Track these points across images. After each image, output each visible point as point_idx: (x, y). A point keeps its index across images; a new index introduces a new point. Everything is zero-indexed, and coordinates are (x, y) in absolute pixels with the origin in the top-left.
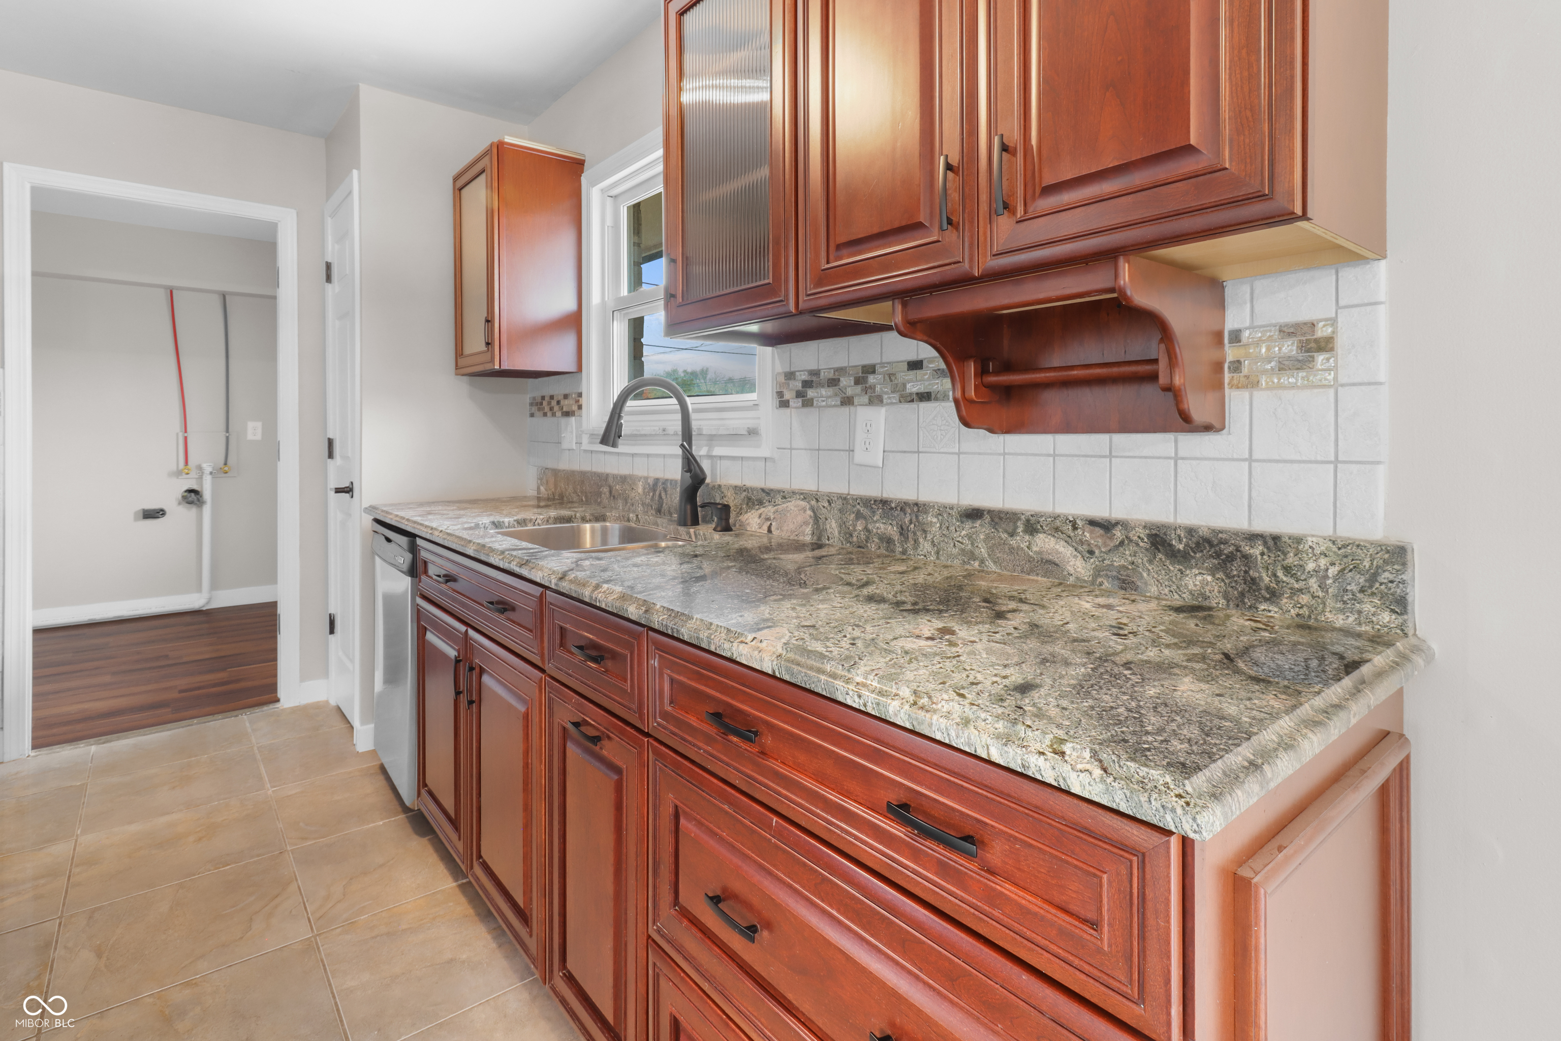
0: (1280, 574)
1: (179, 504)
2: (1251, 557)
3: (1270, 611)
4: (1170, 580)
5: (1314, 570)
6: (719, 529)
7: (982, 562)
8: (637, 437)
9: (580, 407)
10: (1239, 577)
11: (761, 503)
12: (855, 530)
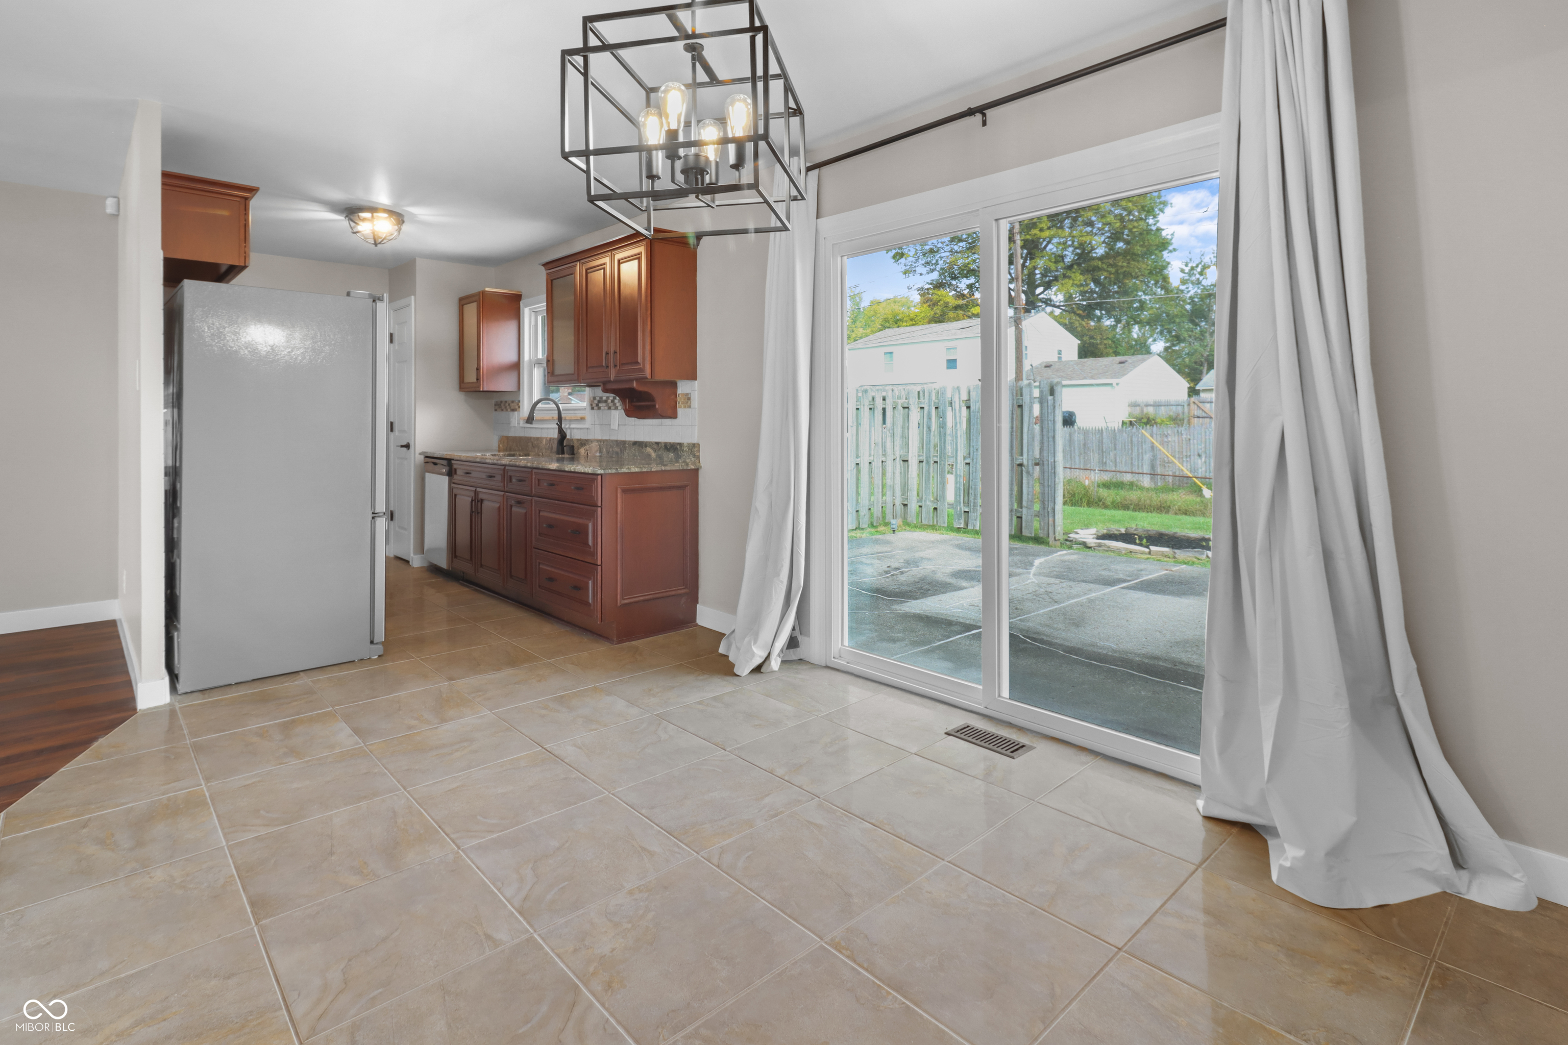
3: (679, 457)
4: (666, 457)
6: (568, 454)
8: (542, 421)
9: (519, 407)
11: (585, 445)
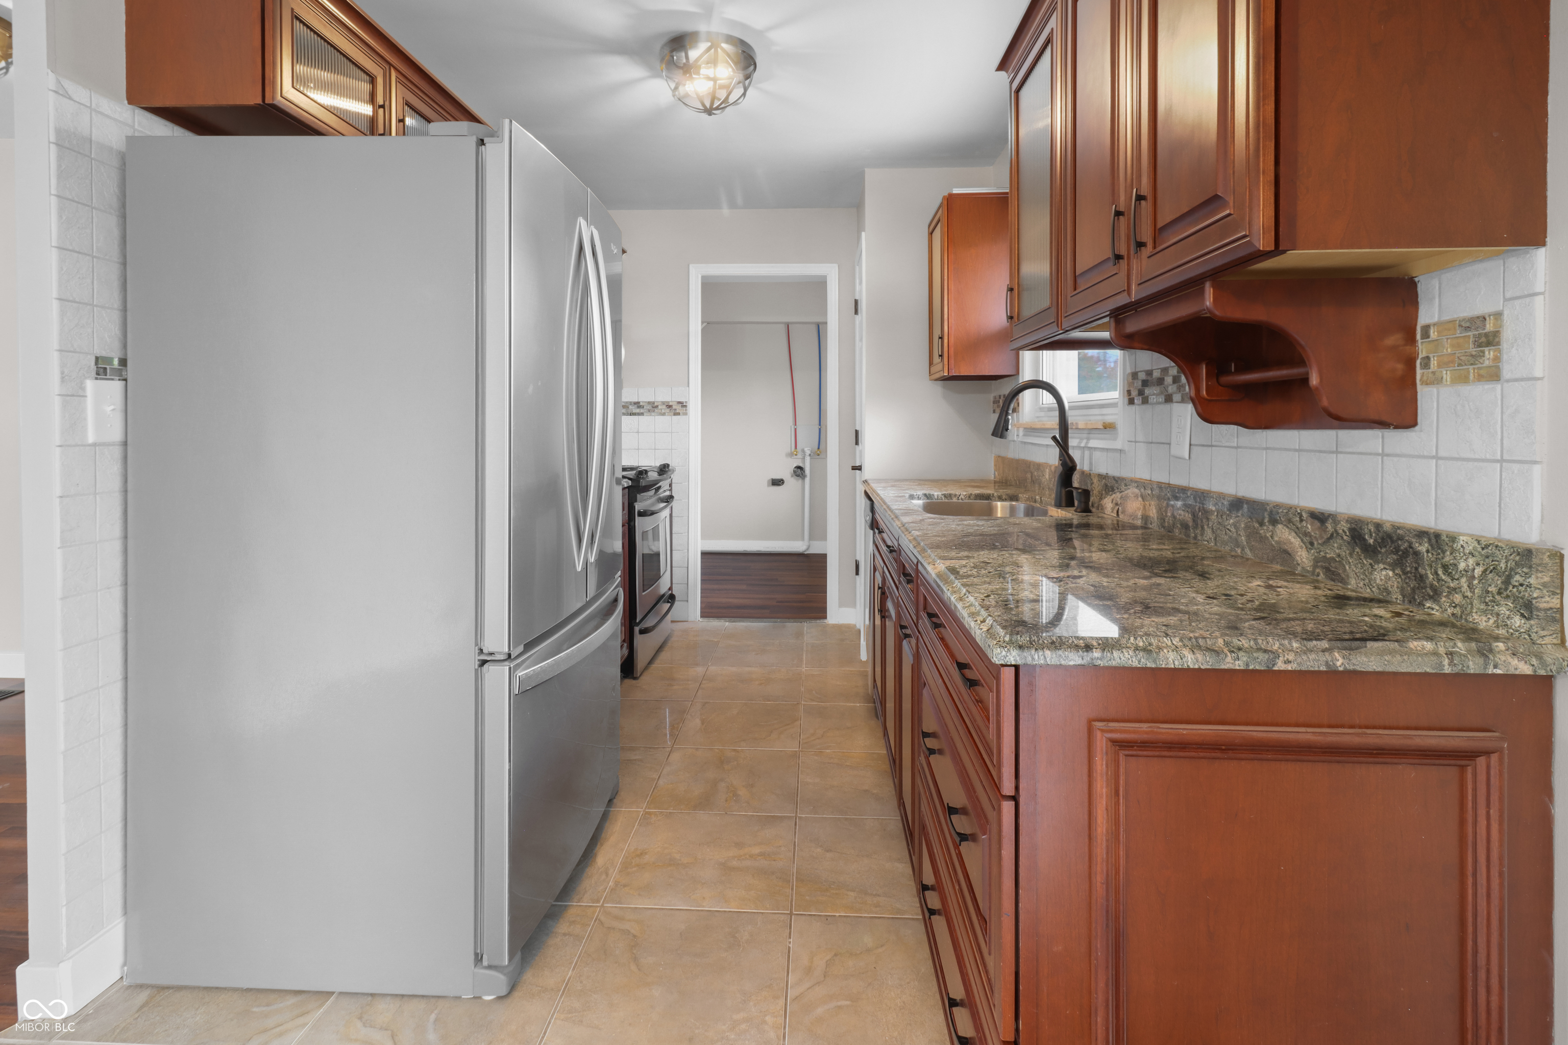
0: (1440, 572)
1: (792, 476)
2: (1420, 553)
3: (1433, 609)
4: (1364, 574)
5: (1465, 570)
6: (1079, 510)
7: (1243, 550)
9: (1018, 405)
10: (1411, 573)
11: (1113, 489)
12: (1166, 516)
